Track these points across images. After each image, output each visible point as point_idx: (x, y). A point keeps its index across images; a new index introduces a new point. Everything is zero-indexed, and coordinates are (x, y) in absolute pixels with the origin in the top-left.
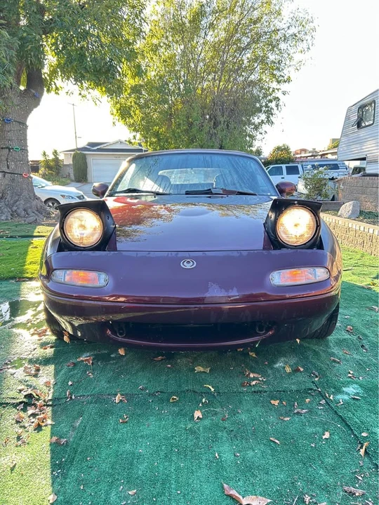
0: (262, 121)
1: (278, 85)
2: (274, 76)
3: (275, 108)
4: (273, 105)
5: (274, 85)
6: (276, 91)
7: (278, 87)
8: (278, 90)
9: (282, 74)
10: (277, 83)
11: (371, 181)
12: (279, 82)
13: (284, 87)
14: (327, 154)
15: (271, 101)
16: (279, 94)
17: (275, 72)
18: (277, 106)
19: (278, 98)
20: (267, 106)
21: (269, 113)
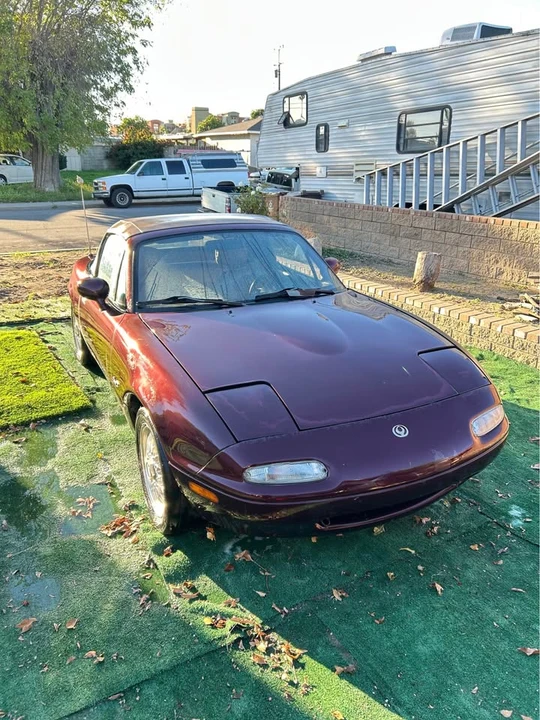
0: (116, 85)
1: (133, 30)
2: (125, 12)
3: (134, 66)
4: (128, 59)
5: (126, 27)
6: (130, 38)
7: (133, 31)
8: (133, 36)
9: (139, 13)
10: (130, 25)
11: (321, 207)
12: (134, 24)
13: (143, 33)
14: (204, 137)
15: (124, 53)
16: (135, 43)
17: (126, 7)
18: (136, 62)
19: (134, 48)
20: (119, 61)
21: (125, 72)
